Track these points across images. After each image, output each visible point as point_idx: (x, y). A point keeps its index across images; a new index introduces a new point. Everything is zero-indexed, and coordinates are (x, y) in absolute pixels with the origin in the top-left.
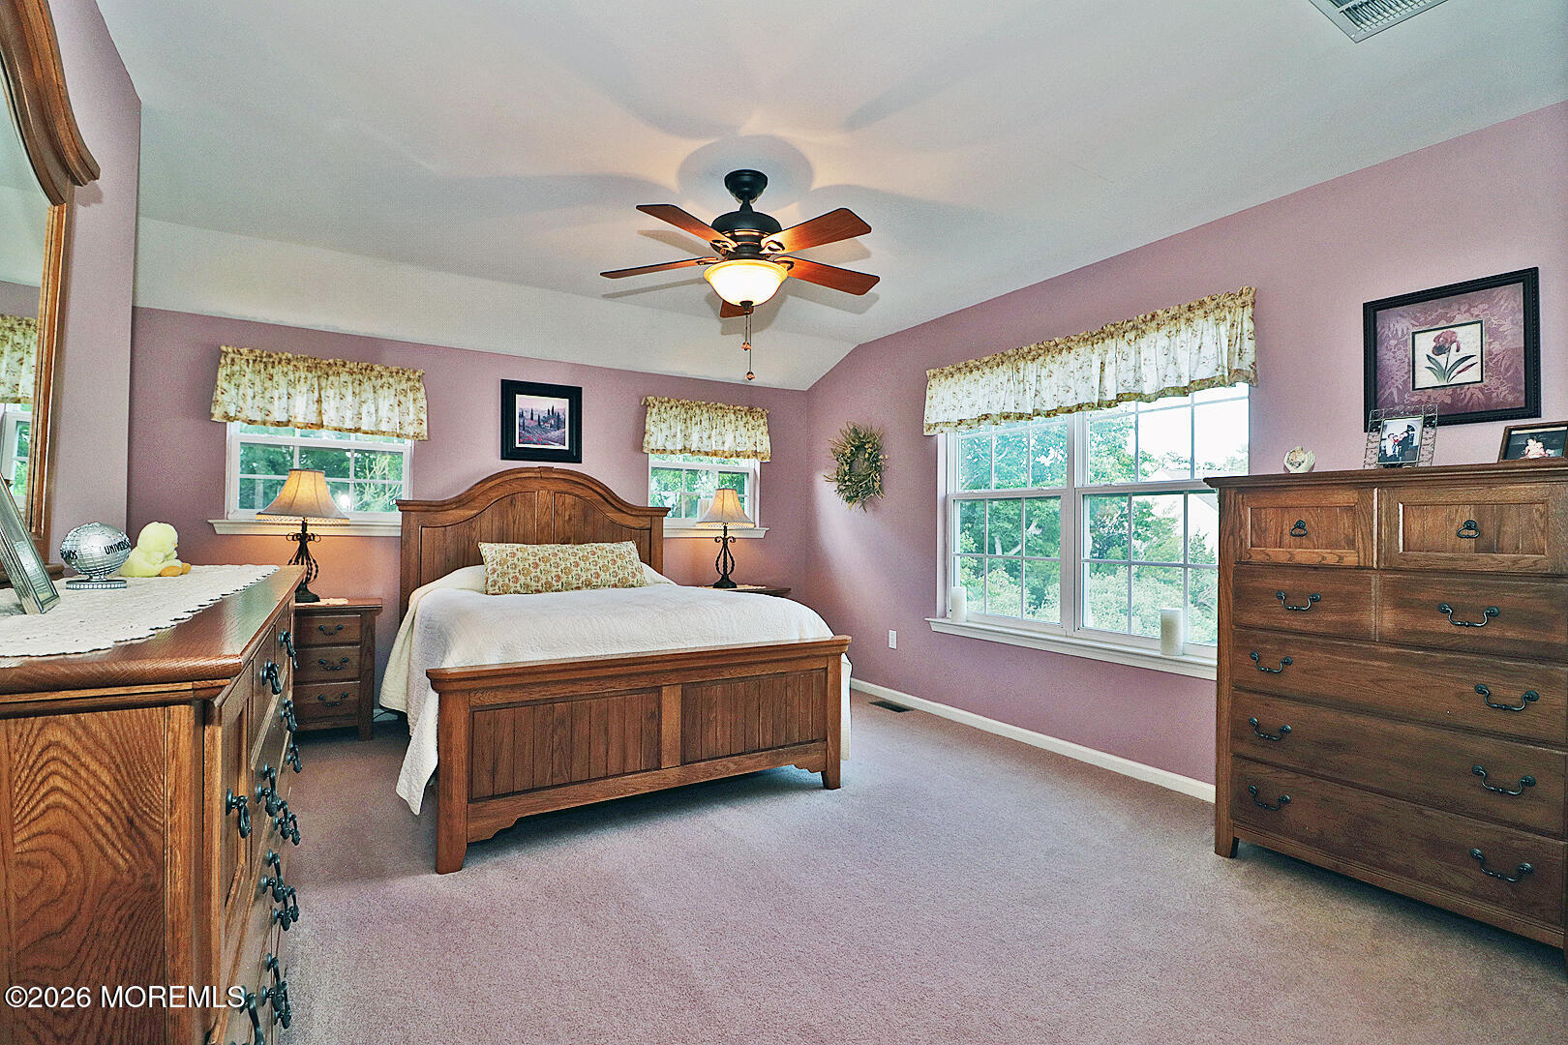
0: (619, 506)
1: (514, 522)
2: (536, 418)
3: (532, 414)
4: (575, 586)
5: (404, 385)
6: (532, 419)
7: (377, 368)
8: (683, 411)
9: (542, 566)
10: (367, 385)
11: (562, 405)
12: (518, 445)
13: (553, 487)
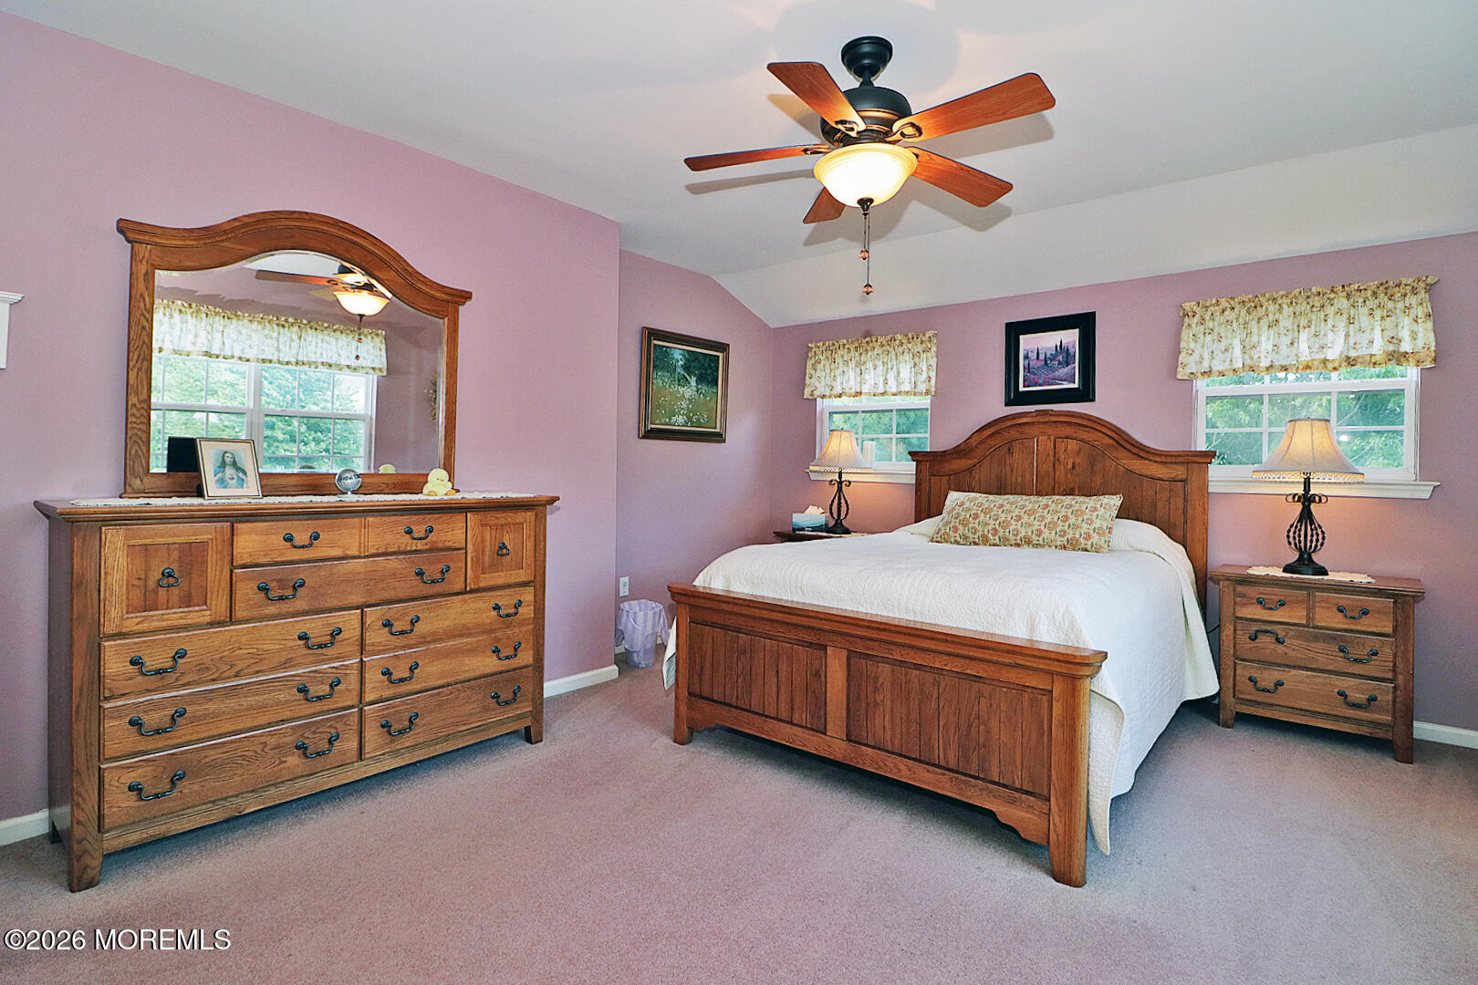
0: (1135, 450)
1: (1012, 470)
2: (1042, 357)
3: (1038, 353)
4: (1013, 542)
5: (920, 348)
6: (1038, 358)
7: (899, 337)
8: (1243, 312)
9: (1025, 518)
10: (893, 354)
11: (1071, 337)
12: (1022, 389)
13: (1053, 431)
